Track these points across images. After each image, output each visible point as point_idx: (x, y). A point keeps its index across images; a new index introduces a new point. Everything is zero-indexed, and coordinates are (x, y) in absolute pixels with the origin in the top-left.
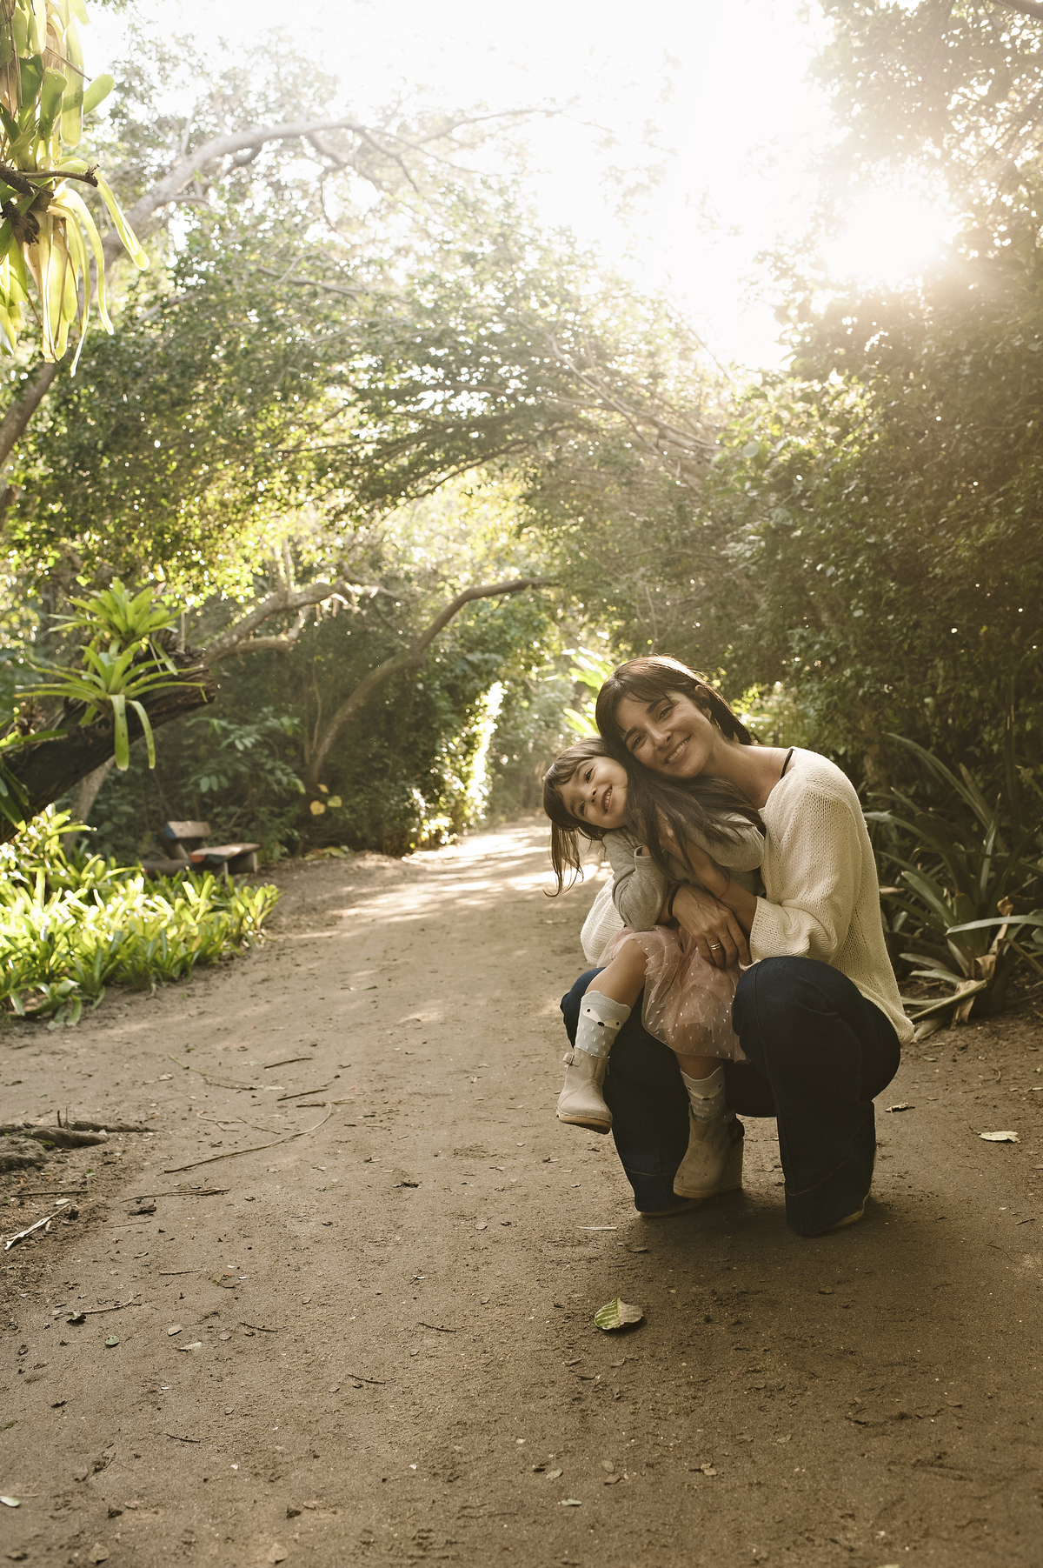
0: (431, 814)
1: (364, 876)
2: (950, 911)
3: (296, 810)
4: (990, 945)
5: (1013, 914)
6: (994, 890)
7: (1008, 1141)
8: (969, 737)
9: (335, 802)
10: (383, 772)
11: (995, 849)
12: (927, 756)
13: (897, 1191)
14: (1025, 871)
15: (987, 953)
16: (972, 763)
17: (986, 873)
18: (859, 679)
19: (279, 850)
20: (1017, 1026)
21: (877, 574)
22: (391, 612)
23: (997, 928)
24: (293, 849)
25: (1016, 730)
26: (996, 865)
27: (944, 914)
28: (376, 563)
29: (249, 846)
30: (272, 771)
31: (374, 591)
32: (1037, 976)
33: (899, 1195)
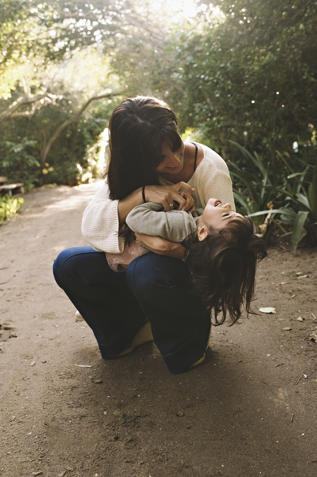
0: (84, 172)
1: (60, 194)
2: (249, 208)
3: (38, 172)
4: (264, 220)
5: (274, 208)
6: (267, 199)
7: (271, 313)
8: (258, 141)
9: (51, 169)
10: (68, 159)
11: (267, 183)
12: (243, 149)
13: (221, 343)
14: (277, 192)
15: (263, 223)
16: (259, 152)
17: (263, 192)
18: (219, 121)
19: (31, 186)
20: (274, 252)
21: (225, 79)
22: (68, 104)
23: (266, 215)
24: (37, 185)
25: (275, 138)
26: (267, 189)
27: (247, 209)
28: (62, 87)
29: (20, 185)
30: (28, 159)
31: (61, 97)
32: (282, 233)
33: (222, 346)
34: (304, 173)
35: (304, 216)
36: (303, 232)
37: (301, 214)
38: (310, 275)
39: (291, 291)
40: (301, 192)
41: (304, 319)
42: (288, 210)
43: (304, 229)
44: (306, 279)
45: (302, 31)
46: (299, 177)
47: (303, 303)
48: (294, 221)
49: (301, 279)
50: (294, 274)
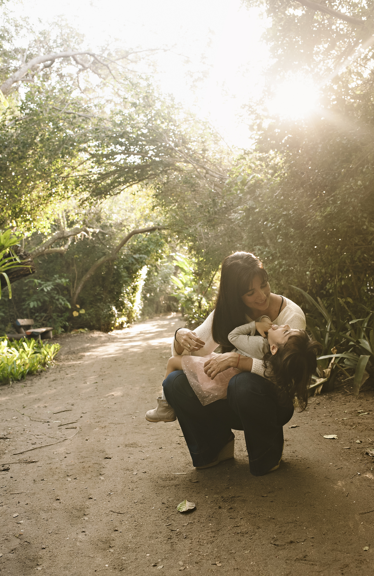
0: (120, 316)
1: (94, 340)
3: (67, 314)
4: (328, 365)
5: (337, 353)
6: (330, 344)
7: (334, 438)
8: (322, 287)
9: (83, 311)
10: (101, 300)
11: (330, 329)
12: (306, 294)
13: (292, 458)
14: (342, 337)
15: (327, 368)
16: (322, 297)
17: (327, 338)
18: (280, 265)
19: (60, 330)
20: (338, 395)
21: (287, 226)
22: (104, 239)
23: (331, 358)
24: (66, 329)
25: (338, 284)
26: (331, 335)
28: (98, 220)
29: (49, 328)
30: (58, 300)
31: (97, 231)
32: (346, 377)
33: (293, 459)
34: (367, 319)
35: (365, 359)
36: (364, 376)
37: (363, 358)
38: (371, 413)
39: (352, 424)
40: (364, 337)
41: (361, 442)
42: (351, 355)
43: (366, 373)
44: (367, 415)
45: (361, 186)
46: (362, 322)
47: (362, 431)
48: (356, 365)
49: (362, 415)
50: (356, 412)
